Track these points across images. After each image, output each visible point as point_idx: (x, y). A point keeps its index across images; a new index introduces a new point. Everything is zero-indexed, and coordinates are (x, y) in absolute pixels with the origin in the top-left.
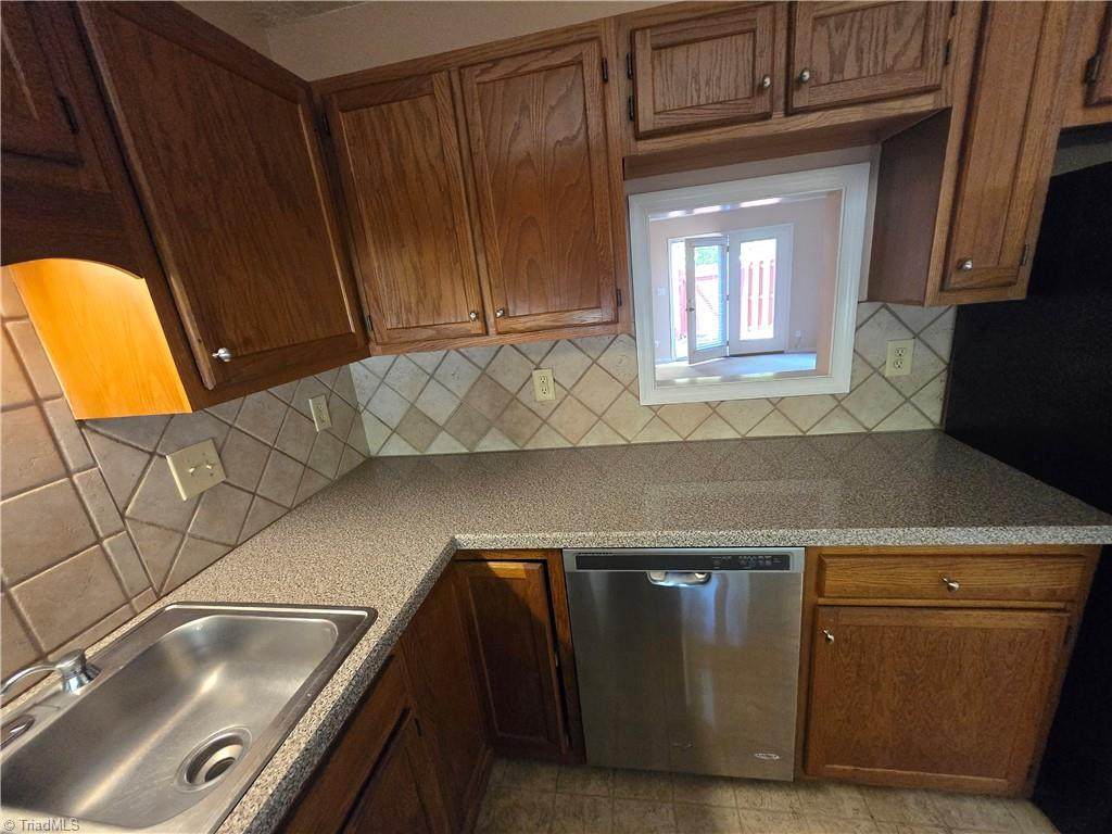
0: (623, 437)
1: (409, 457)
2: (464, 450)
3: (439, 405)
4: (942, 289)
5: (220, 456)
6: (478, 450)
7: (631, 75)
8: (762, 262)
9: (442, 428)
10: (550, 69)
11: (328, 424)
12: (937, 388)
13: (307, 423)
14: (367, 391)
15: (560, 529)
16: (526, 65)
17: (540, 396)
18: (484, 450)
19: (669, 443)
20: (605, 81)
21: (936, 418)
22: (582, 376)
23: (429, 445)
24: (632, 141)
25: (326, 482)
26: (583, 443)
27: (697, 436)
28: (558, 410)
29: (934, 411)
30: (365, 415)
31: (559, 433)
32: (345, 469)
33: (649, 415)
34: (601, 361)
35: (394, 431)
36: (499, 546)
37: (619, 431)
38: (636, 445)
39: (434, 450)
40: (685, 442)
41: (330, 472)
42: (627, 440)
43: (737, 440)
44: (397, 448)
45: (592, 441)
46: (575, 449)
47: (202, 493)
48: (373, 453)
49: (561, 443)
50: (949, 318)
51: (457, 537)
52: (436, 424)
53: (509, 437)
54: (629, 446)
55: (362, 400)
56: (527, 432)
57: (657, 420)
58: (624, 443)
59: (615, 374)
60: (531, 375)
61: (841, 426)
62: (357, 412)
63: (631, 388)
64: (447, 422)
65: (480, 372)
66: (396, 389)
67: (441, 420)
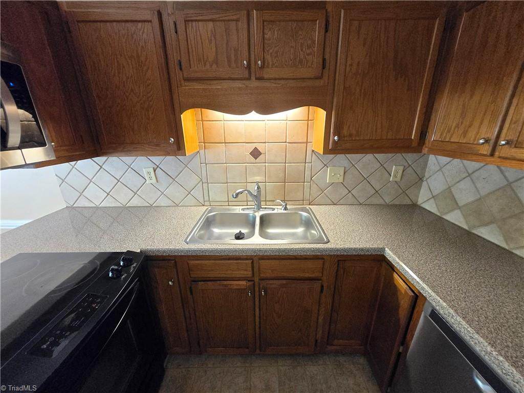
1: (433, 213)
2: (466, 227)
3: (465, 194)
5: (344, 174)
6: (474, 231)
9: (459, 208)
11: (398, 179)
13: (387, 175)
14: (431, 172)
18: (479, 234)
23: (447, 213)
25: (383, 203)
30: (424, 183)
32: (397, 202)
35: (433, 197)
39: (448, 217)
41: (388, 200)
44: (430, 206)
47: (333, 183)
48: (419, 203)
52: (457, 204)
53: (504, 237)
55: (427, 175)
62: (421, 179)
64: (464, 206)
65: (506, 183)
66: (446, 175)
67: (461, 203)
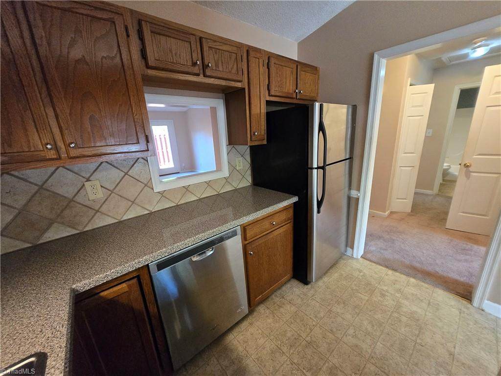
0: (147, 209)
2: (27, 245)
4: (251, 141)
6: (40, 242)
7: (141, 38)
8: (165, 135)
10: (93, 17)
12: (249, 172)
15: (145, 254)
16: (77, 8)
17: (92, 197)
18: (48, 240)
19: (171, 207)
20: (128, 36)
21: (250, 181)
22: (119, 183)
24: (145, 68)
26: (125, 218)
27: (182, 202)
28: (106, 203)
29: (250, 179)
31: (109, 216)
33: (159, 196)
34: (130, 173)
36: (110, 278)
37: (144, 206)
38: (155, 212)
40: (177, 205)
42: (149, 211)
43: (197, 200)
45: (130, 215)
46: (120, 222)
49: (110, 221)
50: (248, 150)
51: (74, 286)
53: (70, 227)
54: (151, 214)
56: (85, 220)
57: (163, 198)
58: (148, 212)
59: (139, 179)
60: (84, 185)
61: (228, 188)
63: (148, 185)
64: (5, 229)
